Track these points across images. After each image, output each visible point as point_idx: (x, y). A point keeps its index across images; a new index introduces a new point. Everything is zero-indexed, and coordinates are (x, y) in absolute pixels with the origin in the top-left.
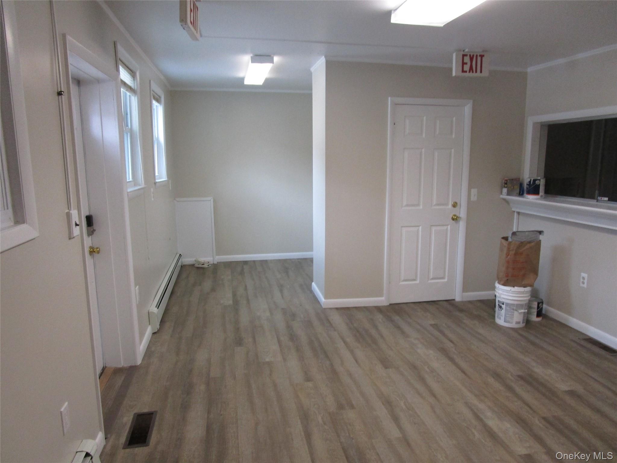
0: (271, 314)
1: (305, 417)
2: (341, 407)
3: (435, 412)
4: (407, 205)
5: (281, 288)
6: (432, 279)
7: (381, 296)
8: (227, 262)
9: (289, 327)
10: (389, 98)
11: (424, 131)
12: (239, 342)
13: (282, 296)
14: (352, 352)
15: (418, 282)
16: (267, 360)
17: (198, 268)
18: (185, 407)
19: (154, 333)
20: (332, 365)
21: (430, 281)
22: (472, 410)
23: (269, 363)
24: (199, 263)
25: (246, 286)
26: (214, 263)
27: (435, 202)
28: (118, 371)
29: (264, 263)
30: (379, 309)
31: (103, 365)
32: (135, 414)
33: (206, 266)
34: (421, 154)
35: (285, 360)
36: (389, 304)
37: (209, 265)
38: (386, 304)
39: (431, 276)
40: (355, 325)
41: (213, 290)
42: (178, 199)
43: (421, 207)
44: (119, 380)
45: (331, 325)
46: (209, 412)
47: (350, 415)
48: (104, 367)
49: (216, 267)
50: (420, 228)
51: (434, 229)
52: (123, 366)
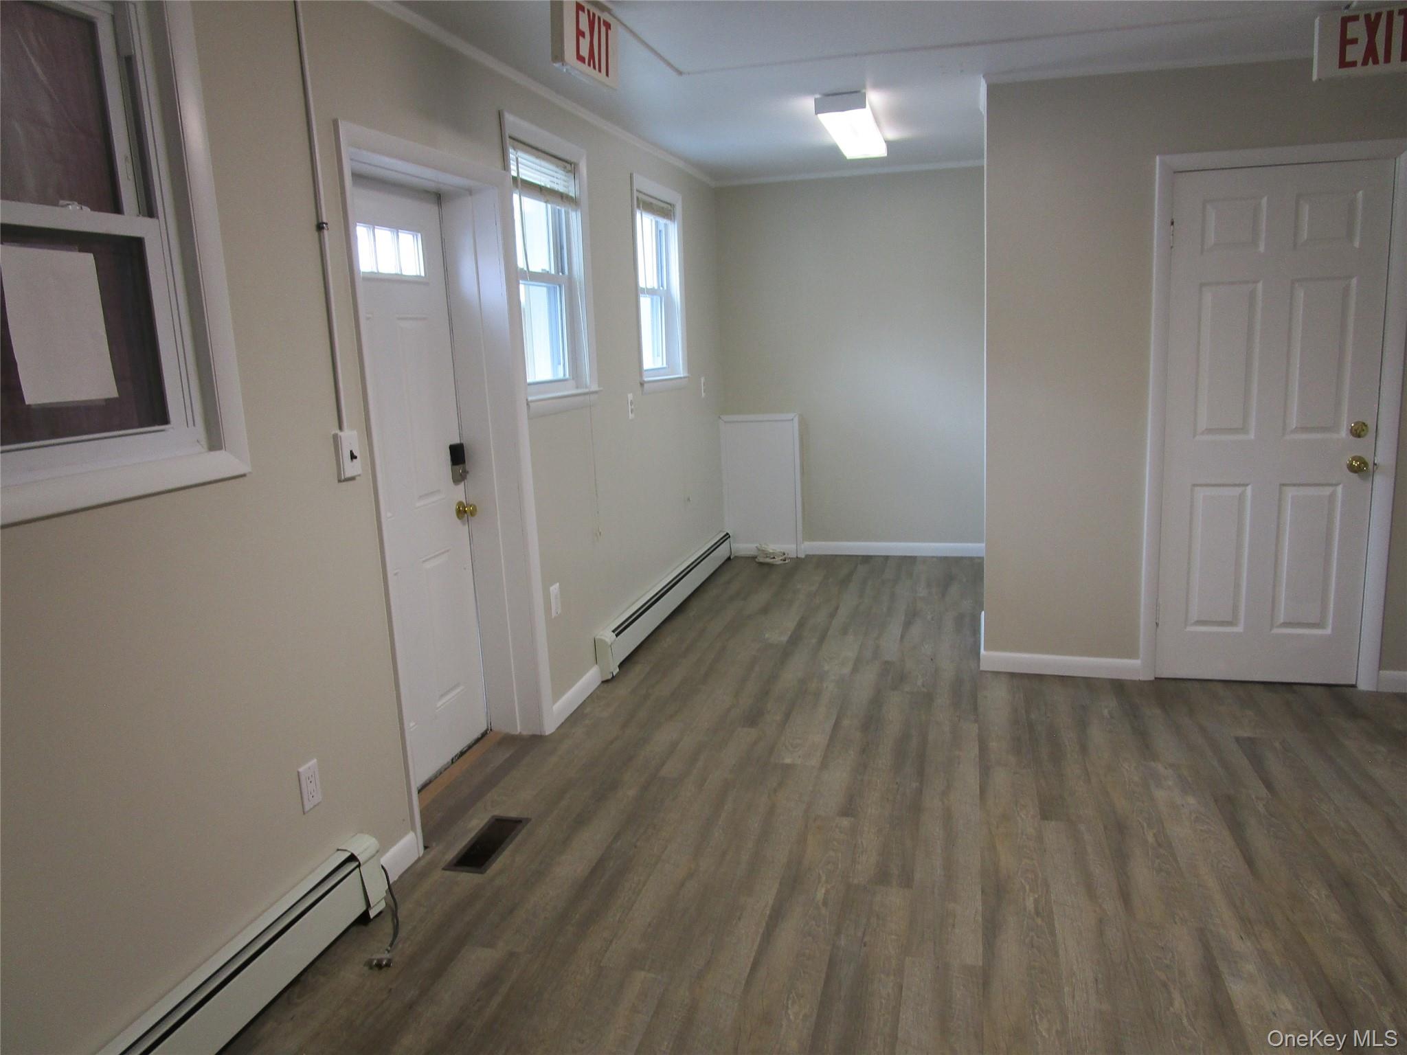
0: (855, 670)
1: (793, 881)
2: (882, 877)
3: (1101, 933)
4: (1209, 431)
5: (912, 615)
6: (1286, 624)
7: (1132, 654)
8: (826, 556)
9: (877, 702)
10: (1158, 158)
11: (1263, 236)
12: (753, 718)
13: (902, 637)
14: (985, 770)
15: (1239, 629)
16: (788, 761)
17: (761, 564)
18: (581, 821)
19: (605, 682)
20: (919, 792)
21: (1275, 631)
22: (1206, 948)
23: (787, 768)
24: (767, 555)
25: (837, 608)
26: (799, 556)
27: (1293, 422)
28: (509, 740)
29: (908, 562)
30: (1119, 687)
31: (488, 726)
32: (493, 817)
33: (778, 561)
34: (1252, 295)
35: (824, 765)
36: (1153, 679)
37: (785, 560)
38: (1147, 676)
39: (1281, 618)
40: (1033, 716)
41: (765, 610)
42: (725, 418)
43: (1252, 436)
44: (503, 756)
45: (975, 709)
46: (617, 836)
47: (894, 899)
48: (487, 729)
49: (797, 566)
50: (1249, 488)
51: (1290, 493)
52: (520, 733)
